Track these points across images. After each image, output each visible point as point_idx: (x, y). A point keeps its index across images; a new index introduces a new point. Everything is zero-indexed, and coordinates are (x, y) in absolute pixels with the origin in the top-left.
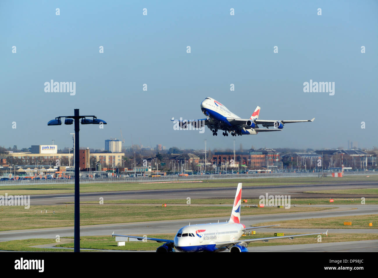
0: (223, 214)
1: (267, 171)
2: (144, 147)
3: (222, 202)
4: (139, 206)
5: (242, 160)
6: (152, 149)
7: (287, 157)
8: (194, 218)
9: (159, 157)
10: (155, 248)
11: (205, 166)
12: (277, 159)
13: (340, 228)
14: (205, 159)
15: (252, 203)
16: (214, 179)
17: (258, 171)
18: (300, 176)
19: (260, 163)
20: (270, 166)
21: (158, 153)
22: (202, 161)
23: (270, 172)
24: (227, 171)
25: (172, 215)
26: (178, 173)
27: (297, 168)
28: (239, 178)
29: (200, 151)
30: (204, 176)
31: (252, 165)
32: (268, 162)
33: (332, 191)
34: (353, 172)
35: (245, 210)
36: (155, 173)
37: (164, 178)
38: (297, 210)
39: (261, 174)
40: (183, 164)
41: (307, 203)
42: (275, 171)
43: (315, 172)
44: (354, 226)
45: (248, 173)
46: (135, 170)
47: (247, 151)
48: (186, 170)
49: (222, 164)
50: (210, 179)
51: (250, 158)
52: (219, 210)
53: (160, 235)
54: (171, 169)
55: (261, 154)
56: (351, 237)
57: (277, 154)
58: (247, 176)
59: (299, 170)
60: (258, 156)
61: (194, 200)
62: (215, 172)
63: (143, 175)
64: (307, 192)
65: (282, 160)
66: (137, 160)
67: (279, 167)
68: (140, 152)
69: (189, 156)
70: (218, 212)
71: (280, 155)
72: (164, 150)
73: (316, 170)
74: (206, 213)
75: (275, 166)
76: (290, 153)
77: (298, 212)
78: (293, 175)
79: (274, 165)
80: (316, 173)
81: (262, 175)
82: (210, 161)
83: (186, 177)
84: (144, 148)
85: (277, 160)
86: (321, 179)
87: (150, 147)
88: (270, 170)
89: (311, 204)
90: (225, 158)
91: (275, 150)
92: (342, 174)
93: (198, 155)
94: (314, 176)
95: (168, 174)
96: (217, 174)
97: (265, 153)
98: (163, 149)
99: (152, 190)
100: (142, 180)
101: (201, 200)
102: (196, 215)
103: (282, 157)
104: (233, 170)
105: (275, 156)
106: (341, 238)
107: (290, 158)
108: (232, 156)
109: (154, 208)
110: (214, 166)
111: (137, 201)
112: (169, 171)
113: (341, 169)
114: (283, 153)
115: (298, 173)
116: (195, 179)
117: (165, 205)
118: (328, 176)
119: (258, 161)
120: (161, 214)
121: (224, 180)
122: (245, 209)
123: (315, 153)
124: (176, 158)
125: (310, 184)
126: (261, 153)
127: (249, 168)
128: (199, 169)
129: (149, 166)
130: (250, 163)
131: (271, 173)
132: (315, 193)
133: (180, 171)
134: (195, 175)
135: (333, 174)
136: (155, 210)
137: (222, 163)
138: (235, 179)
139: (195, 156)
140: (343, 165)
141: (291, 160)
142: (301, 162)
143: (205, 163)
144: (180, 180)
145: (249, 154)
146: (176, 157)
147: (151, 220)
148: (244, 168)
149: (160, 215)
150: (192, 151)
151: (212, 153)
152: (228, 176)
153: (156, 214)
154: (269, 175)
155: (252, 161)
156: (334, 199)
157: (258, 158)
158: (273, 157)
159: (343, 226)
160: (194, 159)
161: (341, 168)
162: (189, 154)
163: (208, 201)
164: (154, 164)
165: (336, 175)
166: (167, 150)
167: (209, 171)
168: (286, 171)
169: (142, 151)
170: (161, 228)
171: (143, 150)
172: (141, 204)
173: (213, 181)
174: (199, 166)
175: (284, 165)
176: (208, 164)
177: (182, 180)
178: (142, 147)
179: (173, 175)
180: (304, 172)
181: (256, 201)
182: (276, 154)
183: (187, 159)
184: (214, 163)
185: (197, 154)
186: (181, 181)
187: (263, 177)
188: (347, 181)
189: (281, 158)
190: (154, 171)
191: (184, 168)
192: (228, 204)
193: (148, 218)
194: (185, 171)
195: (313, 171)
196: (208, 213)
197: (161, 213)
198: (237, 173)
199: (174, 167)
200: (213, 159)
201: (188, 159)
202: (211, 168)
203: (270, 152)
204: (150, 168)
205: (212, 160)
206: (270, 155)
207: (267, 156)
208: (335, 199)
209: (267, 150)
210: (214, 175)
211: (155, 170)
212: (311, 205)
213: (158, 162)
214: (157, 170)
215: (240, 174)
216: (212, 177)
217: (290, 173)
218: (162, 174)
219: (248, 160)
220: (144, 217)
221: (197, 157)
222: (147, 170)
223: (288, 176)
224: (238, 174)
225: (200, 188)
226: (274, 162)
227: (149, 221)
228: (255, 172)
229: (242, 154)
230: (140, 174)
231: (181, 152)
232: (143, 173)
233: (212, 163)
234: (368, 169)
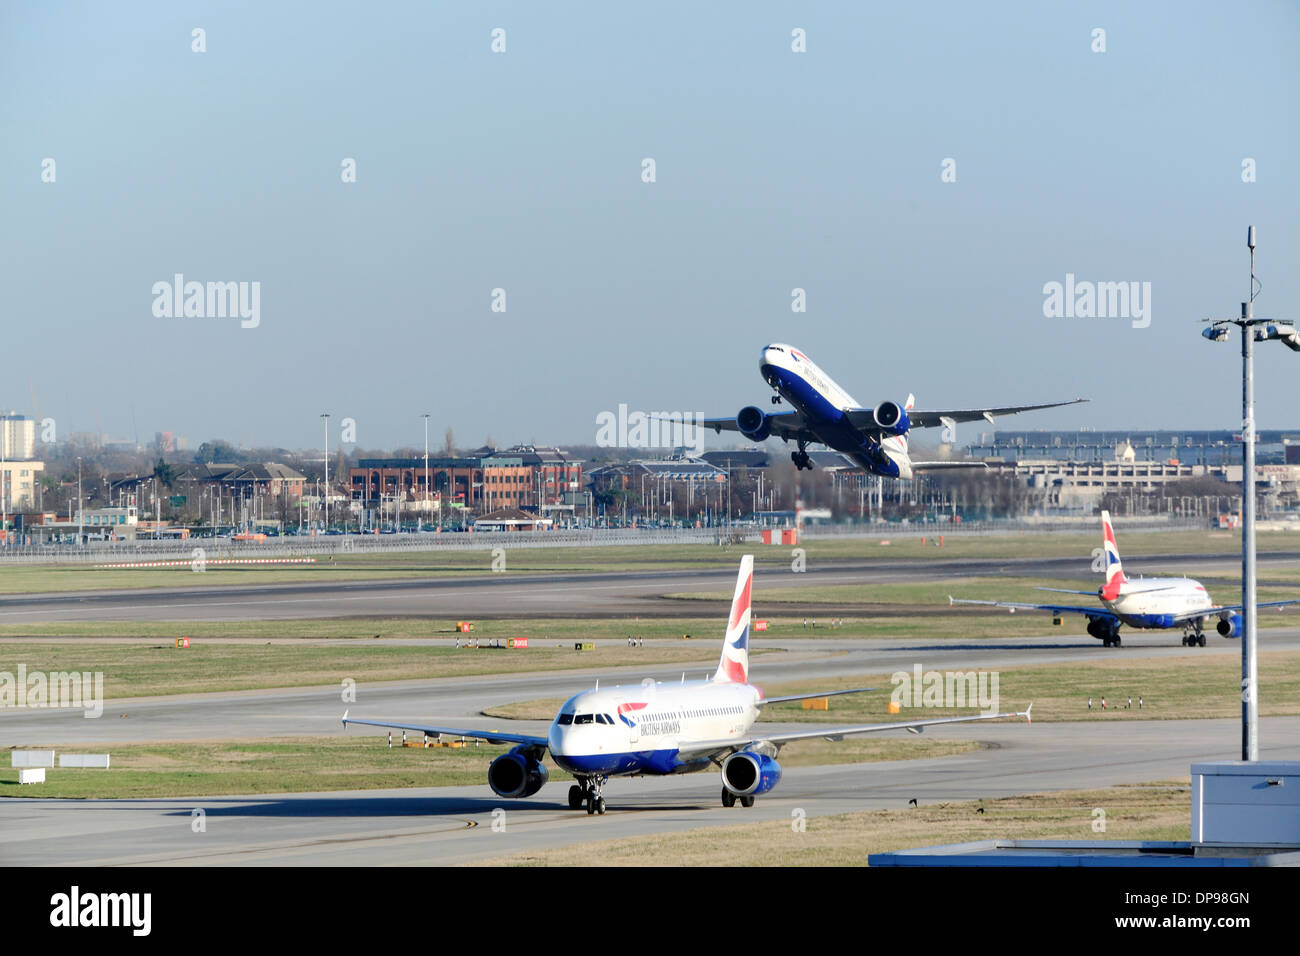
0: (386, 672)
1: (537, 522)
2: (113, 442)
3: (383, 632)
4: (95, 644)
5: (453, 486)
6: (139, 448)
7: (608, 477)
8: (286, 686)
9: (164, 474)
10: (149, 789)
11: (324, 505)
12: (573, 480)
13: (790, 721)
14: (323, 481)
15: (487, 633)
16: (356, 550)
17: (508, 522)
18: (651, 541)
19: (515, 496)
20: (550, 508)
21: (161, 460)
22: (314, 490)
23: (550, 528)
24: (402, 524)
25: (210, 676)
26: (232, 531)
27: (643, 512)
28: (440, 548)
29: (307, 455)
30: (322, 542)
31: (488, 502)
32: (542, 494)
33: (764, 592)
34: (834, 528)
35: (463, 659)
36: (152, 531)
37: (180, 546)
38: (641, 659)
39: (518, 533)
40: (247, 500)
41: (676, 633)
42: (566, 524)
43: (702, 526)
44: (838, 715)
45: (473, 530)
46: (81, 520)
47: (472, 453)
48: (259, 518)
49: (384, 500)
50: (341, 550)
51: (479, 477)
52: (371, 659)
53: (167, 744)
54: (206, 515)
55: (518, 466)
56: (827, 751)
57: (575, 465)
58: (469, 542)
59: (647, 520)
60: (509, 472)
61: (288, 623)
62: (358, 526)
63: (107, 537)
64: (676, 595)
65: (592, 486)
66: (87, 486)
67: (580, 510)
68: (99, 458)
69: (270, 472)
70: (370, 666)
71: (584, 468)
72: (182, 451)
73: (706, 518)
74: (328, 670)
75: (565, 507)
76: (617, 461)
77: (643, 664)
78: (629, 538)
79: (563, 503)
80: (705, 529)
81: (520, 540)
82: (342, 491)
83: (258, 546)
84: (111, 445)
85: (574, 485)
86: (724, 550)
87: (134, 441)
88: (550, 522)
89: (688, 637)
90: (393, 480)
91: (566, 453)
92: (797, 533)
93: (302, 467)
94: (699, 540)
95: (195, 532)
96: (365, 532)
97: (532, 460)
98: (179, 448)
99: (139, 589)
100: (106, 553)
101: (311, 625)
102: (293, 674)
103: (592, 475)
104: (420, 519)
105: (566, 470)
106: (792, 753)
107: (620, 480)
108: (419, 472)
109: (148, 652)
110: (356, 507)
111: (86, 626)
112: (199, 524)
113: (793, 516)
114: (594, 461)
115: (644, 531)
116: (289, 553)
117: (186, 643)
118: (748, 539)
119: (506, 487)
120: (170, 671)
121: (388, 554)
122: (460, 656)
123: (704, 463)
124: (225, 479)
125: (687, 569)
126: (520, 461)
127: (477, 515)
128: (305, 515)
129: (129, 509)
130: (479, 494)
131: (551, 531)
132: (703, 597)
133: (237, 524)
134: (290, 538)
135: (767, 534)
136: (151, 660)
137: (382, 495)
138: (429, 553)
139: (292, 471)
140: (799, 504)
141: (621, 486)
142: (655, 493)
143: (324, 496)
144: (236, 554)
145: (477, 463)
146: (224, 475)
147: (137, 692)
148: (458, 513)
149: (166, 677)
150: (278, 455)
151: (347, 463)
152: (404, 539)
153: (156, 671)
154: (545, 538)
155: (485, 491)
156: (767, 619)
157: (508, 479)
158: (558, 476)
159: (798, 712)
160: (286, 482)
161: (792, 512)
162: (270, 466)
163: (335, 627)
164: (147, 499)
165: (777, 536)
166: (191, 452)
167: (338, 522)
168: (603, 523)
169: (105, 453)
170: (170, 720)
171: (109, 450)
172: (102, 637)
173: (353, 560)
174: (303, 508)
175: (596, 504)
176: (335, 498)
177: (243, 553)
178: (106, 440)
179: (213, 536)
180: (665, 526)
181: (499, 627)
182: (571, 464)
183: (260, 482)
184: (356, 495)
185: (297, 467)
186: (239, 558)
187: (524, 545)
188: (814, 558)
189: (588, 477)
190: (145, 522)
191: (251, 513)
192: (405, 637)
193: (125, 685)
194: (257, 523)
195: (698, 522)
196: (335, 669)
197: (172, 668)
198: (435, 529)
199: (215, 509)
200: (354, 482)
201: (265, 482)
202: (345, 515)
203: (550, 457)
204: (131, 514)
205: (347, 485)
206: (551, 469)
207: (539, 470)
208: (773, 621)
209: (537, 453)
210: (356, 537)
211: (148, 519)
212: (688, 641)
213: (160, 494)
214: (159, 521)
215: (444, 533)
216: (347, 545)
217: (618, 530)
218: (176, 536)
219: (474, 485)
220: (112, 684)
221: (296, 473)
222: (123, 520)
223: (613, 542)
224: (437, 534)
225: (305, 582)
226: (564, 492)
227: (128, 697)
228: (497, 526)
229: (452, 464)
230: (99, 533)
231: (242, 458)
232: (109, 529)
233: (347, 495)
234: (885, 518)
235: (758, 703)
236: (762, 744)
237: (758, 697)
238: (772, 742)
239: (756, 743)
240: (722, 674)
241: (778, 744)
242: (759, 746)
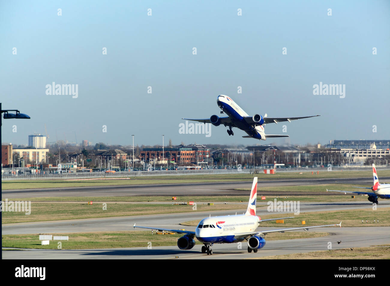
0: (151, 212)
1: (197, 167)
2: (69, 143)
3: (150, 200)
4: (64, 203)
5: (171, 156)
6: (77, 145)
7: (218, 154)
8: (121, 216)
9: (85, 152)
10: (80, 247)
11: (133, 162)
12: (207, 155)
13: (272, 226)
14: (132, 155)
15: (181, 200)
16: (142, 175)
17: (187, 167)
18: (230, 173)
19: (190, 159)
20: (200, 163)
21: (84, 149)
22: (130, 157)
23: (200, 169)
24: (156, 168)
25: (98, 213)
26: (105, 170)
27: (228, 164)
28: (168, 175)
29: (128, 147)
30: (132, 173)
31: (182, 161)
32: (198, 159)
33: (264, 188)
34: (285, 169)
35: (174, 208)
36: (81, 170)
37: (90, 174)
38: (228, 208)
39: (191, 170)
40: (110, 161)
41: (238, 200)
42: (205, 168)
43: (246, 168)
44: (287, 225)
45: (177, 170)
46: (60, 166)
47: (177, 146)
48: (113, 166)
49: (151, 160)
50: (137, 176)
51: (179, 154)
52: (147, 208)
53: (85, 233)
54: (97, 165)
55: (191, 150)
56: (283, 236)
57: (208, 150)
58: (176, 173)
59: (229, 167)
60: (188, 152)
61: (122, 197)
62: (143, 168)
63: (68, 172)
64: (238, 189)
65: (213, 157)
66: (62, 156)
67: (209, 163)
68: (65, 148)
69: (116, 152)
70: (146, 210)
71: (211, 151)
72: (90, 146)
73: (247, 166)
74: (134, 211)
75: (205, 163)
76: (220, 149)
77: (228, 209)
78: (224, 172)
79: (204, 161)
80: (247, 169)
81: (191, 172)
82: (138, 158)
83: (113, 174)
84: (69, 144)
85: (208, 156)
86: (253, 175)
87: (76, 143)
88: (200, 167)
89: (242, 201)
90: (153, 155)
91: (205, 146)
92: (274, 171)
93: (126, 150)
94: (245, 173)
95: (94, 170)
96: (145, 170)
97: (195, 149)
98: (89, 145)
99: (78, 187)
100: (67, 176)
101: (129, 198)
102: (123, 212)
103: (213, 153)
104: (161, 166)
105: (205, 151)
106: (273, 236)
107: (221, 154)
108: (161, 152)
109: (80, 206)
110: (142, 163)
111: (62, 198)
112: (95, 168)
113: (273, 166)
114: (213, 149)
115: (228, 170)
116: (122, 176)
117: (91, 203)
118: (260, 172)
119: (187, 157)
120: (86, 211)
121: (152, 177)
122: (173, 207)
123: (247, 150)
124: (103, 154)
125: (241, 181)
126: (191, 149)
127: (178, 165)
128: (127, 165)
129: (74, 163)
130: (179, 159)
131: (201, 170)
132: (246, 190)
133: (107, 168)
134: (122, 172)
135: (265, 171)
136: (81, 208)
137: (150, 159)
138: (164, 176)
139: (123, 152)
140: (275, 162)
141: (222, 156)
142: (232, 159)
143: (133, 159)
144: (106, 176)
145: (178, 150)
146: (103, 153)
147: (77, 218)
148: (172, 164)
149: (85, 213)
150: (119, 147)
151: (139, 149)
152: (157, 172)
153: (82, 211)
154: (200, 172)
155: (181, 158)
156: (266, 196)
157: (188, 154)
158: (203, 153)
159: (275, 224)
160: (121, 155)
161: (273, 164)
162: (116, 150)
163: (136, 198)
164: (80, 160)
165: (268, 171)
166: (93, 146)
167: (137, 167)
168: (216, 167)
169: (67, 146)
170: (86, 226)
171: (68, 146)
172: (66, 201)
173: (141, 178)
174: (126, 163)
175: (214, 162)
176: (136, 160)
177: (109, 176)
178: (67, 142)
179: (99, 171)
180: (235, 168)
181: (185, 199)
182: (207, 150)
183: (113, 155)
184: (142, 159)
185: (125, 150)
186: (107, 178)
187: (192, 174)
188: (279, 178)
189: (212, 154)
190: (79, 167)
191: (111, 165)
192: (157, 201)
193: (73, 216)
194: (112, 167)
195: (245, 167)
196: (136, 211)
197: (87, 210)
198: (166, 169)
199: (100, 163)
200: (142, 155)
201: (115, 155)
202: (139, 165)
203: (200, 148)
204: (75, 165)
205: (140, 156)
206: (201, 151)
207: (197, 152)
208: (267, 197)
209: (196, 146)
210: (142, 171)
211: (80, 166)
212: (242, 203)
213: (83, 159)
214: (83, 167)
215: (168, 170)
216: (140, 174)
217: (221, 169)
218: (88, 171)
219: (178, 156)
220: (69, 215)
221: (125, 153)
222: (72, 167)
223: (219, 173)
224: (167, 170)
225: (127, 185)
226: (205, 158)
227: (74, 219)
228: (184, 168)
229: (171, 150)
230: (65, 170)
231: (108, 148)
232: (68, 169)
233: (140, 159)
234: (301, 166)
235: (259, 221)
236: (260, 234)
237: (259, 219)
238: (263, 233)
239: (258, 233)
240: (248, 212)
241: (265, 234)
242: (259, 234)
